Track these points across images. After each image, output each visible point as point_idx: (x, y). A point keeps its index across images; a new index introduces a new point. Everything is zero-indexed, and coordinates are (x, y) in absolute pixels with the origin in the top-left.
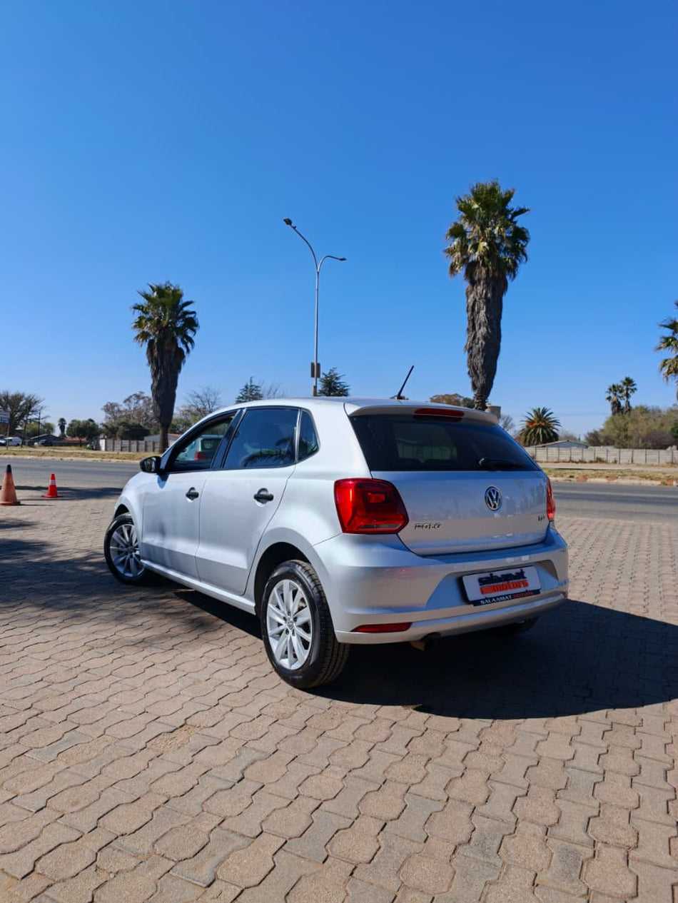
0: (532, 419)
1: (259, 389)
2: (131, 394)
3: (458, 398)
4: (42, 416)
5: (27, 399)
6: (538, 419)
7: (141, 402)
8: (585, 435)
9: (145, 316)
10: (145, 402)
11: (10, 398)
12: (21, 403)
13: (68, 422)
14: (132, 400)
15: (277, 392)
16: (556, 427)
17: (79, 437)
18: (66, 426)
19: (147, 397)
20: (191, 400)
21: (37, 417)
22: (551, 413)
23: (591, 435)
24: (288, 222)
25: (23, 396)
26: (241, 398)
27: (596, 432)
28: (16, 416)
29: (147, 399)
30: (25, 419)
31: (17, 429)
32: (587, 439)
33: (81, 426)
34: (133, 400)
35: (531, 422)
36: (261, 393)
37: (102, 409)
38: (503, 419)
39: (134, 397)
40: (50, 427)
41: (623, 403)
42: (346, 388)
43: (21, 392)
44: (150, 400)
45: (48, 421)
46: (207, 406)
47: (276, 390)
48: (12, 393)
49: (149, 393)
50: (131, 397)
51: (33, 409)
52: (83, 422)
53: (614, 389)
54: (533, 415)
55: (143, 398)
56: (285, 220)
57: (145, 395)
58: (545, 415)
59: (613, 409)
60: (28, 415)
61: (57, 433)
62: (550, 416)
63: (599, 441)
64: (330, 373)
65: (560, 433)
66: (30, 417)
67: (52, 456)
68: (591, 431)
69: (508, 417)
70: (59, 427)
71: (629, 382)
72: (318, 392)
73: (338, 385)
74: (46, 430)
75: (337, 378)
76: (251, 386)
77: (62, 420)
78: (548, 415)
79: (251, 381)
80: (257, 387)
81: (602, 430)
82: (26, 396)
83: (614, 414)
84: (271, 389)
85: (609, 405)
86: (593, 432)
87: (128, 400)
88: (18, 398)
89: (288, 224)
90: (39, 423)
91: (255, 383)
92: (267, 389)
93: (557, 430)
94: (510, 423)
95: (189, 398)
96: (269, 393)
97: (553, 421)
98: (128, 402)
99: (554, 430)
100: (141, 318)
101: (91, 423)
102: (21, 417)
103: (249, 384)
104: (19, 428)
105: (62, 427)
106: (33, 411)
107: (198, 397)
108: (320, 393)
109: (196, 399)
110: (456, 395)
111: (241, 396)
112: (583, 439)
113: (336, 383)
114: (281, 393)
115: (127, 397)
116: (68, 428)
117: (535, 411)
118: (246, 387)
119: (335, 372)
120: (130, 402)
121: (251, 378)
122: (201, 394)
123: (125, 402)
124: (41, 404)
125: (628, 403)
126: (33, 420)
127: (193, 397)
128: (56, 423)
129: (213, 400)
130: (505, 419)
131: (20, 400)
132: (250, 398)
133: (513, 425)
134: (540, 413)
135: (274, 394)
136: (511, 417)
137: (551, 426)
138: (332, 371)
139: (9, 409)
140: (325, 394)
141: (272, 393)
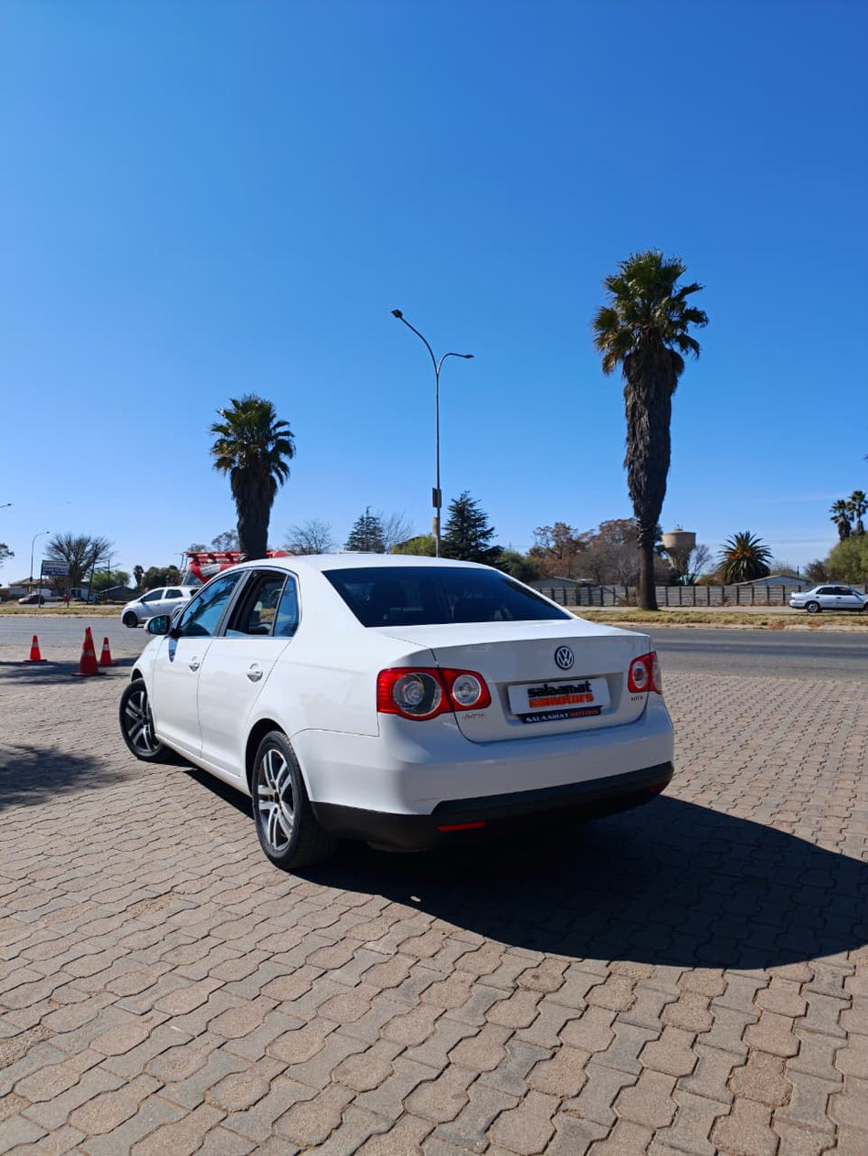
0: (734, 548)
1: (378, 521)
2: (220, 534)
5: (93, 544)
6: (740, 548)
7: (232, 543)
8: (804, 568)
9: (226, 438)
11: (73, 543)
12: (87, 549)
13: (146, 569)
14: (221, 540)
15: (401, 525)
16: (766, 558)
18: (143, 575)
20: (294, 539)
21: (107, 566)
22: (758, 540)
23: (813, 567)
24: (398, 314)
25: (88, 541)
26: (356, 533)
27: (820, 563)
28: (81, 565)
30: (91, 568)
32: (808, 572)
33: (159, 574)
34: (224, 540)
35: (731, 553)
36: (380, 526)
37: (186, 554)
39: (224, 537)
40: (123, 578)
41: (854, 525)
42: (483, 517)
43: (86, 535)
45: (122, 569)
46: (314, 546)
47: (398, 523)
48: (75, 537)
50: (221, 537)
51: (100, 556)
52: (162, 570)
53: (841, 506)
54: (735, 543)
56: (393, 312)
58: (750, 544)
59: (840, 532)
60: (94, 563)
61: (133, 584)
62: (757, 544)
63: (824, 576)
64: (462, 499)
65: (772, 567)
68: (813, 562)
69: (703, 547)
70: (134, 577)
73: (473, 513)
74: (118, 582)
75: (471, 505)
76: (368, 518)
77: (138, 569)
78: (754, 543)
79: (368, 512)
80: (375, 519)
81: (827, 561)
82: (92, 541)
83: (842, 539)
84: (392, 520)
85: (835, 528)
86: (815, 563)
87: (217, 541)
88: (82, 544)
89: (397, 316)
90: (109, 572)
91: (373, 514)
92: (388, 521)
93: (766, 561)
94: (706, 555)
95: (291, 536)
96: (389, 528)
97: (762, 551)
98: (217, 543)
99: (764, 562)
100: (222, 441)
101: (172, 570)
102: (87, 566)
103: (365, 516)
104: (85, 580)
105: (138, 577)
106: (101, 559)
107: (302, 534)
109: (300, 537)
111: (355, 530)
112: (802, 572)
113: (470, 511)
114: (406, 526)
115: (216, 537)
116: (145, 577)
117: (735, 537)
118: (362, 520)
119: (467, 497)
120: (219, 543)
121: (368, 508)
122: (305, 531)
123: (213, 543)
124: (111, 549)
125: (861, 524)
126: (101, 569)
127: (296, 535)
128: (130, 571)
129: (321, 538)
130: (699, 550)
131: (85, 546)
132: (367, 533)
133: (710, 557)
134: (743, 540)
135: (397, 527)
136: (707, 546)
137: (760, 557)
138: (463, 496)
139: (72, 557)
140: (457, 525)
141: (393, 527)
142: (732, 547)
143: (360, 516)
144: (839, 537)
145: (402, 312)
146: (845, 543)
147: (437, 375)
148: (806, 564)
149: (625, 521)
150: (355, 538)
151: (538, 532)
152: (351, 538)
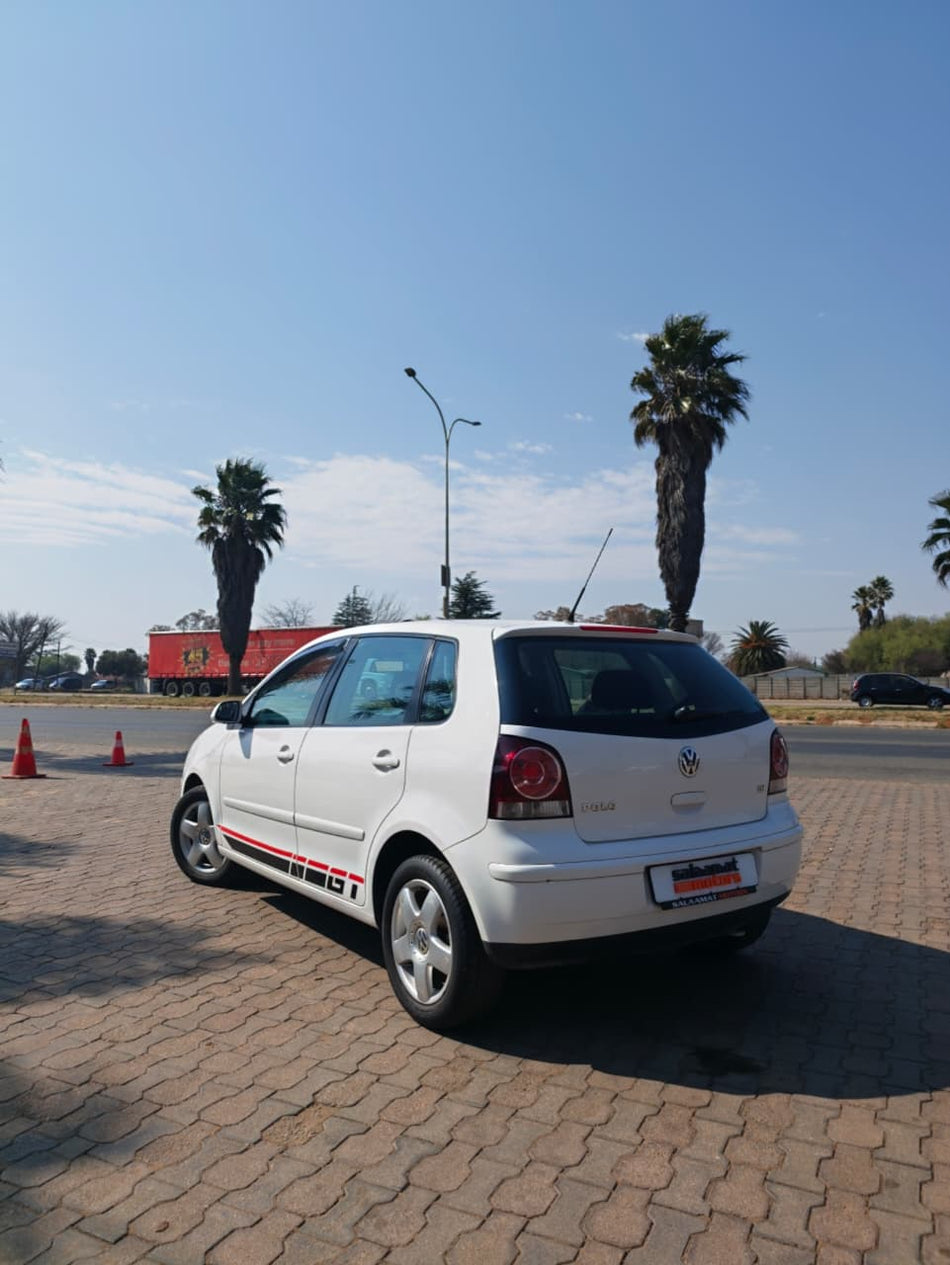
0: (749, 637)
1: (365, 602)
2: (188, 613)
3: (643, 610)
4: (62, 647)
5: (41, 625)
6: (755, 638)
7: (201, 623)
8: (822, 659)
9: (214, 507)
10: (206, 624)
11: (18, 623)
12: (34, 629)
13: (99, 653)
14: (188, 621)
15: (391, 608)
16: (782, 648)
17: (114, 674)
18: (96, 660)
19: (210, 617)
20: (271, 620)
21: (56, 648)
22: (775, 629)
23: (830, 658)
24: (411, 373)
25: (36, 619)
26: (341, 615)
27: (837, 653)
28: (26, 647)
29: (209, 620)
30: (39, 650)
31: (28, 665)
32: (825, 663)
33: (116, 660)
34: (190, 623)
35: (746, 641)
36: (368, 607)
37: (146, 635)
38: (707, 638)
39: (191, 617)
40: (73, 662)
41: (875, 613)
42: (489, 599)
43: (33, 613)
44: (213, 620)
45: (72, 652)
47: (389, 605)
48: (20, 615)
49: (212, 611)
50: (187, 617)
51: (50, 636)
52: (121, 653)
53: (862, 593)
54: (750, 631)
55: (203, 618)
56: (405, 371)
57: (207, 614)
58: (766, 632)
59: (861, 620)
60: (43, 645)
61: (83, 669)
62: (773, 633)
63: (842, 667)
64: (465, 578)
65: (787, 657)
66: (45, 648)
67: (78, 703)
68: (830, 652)
69: (714, 635)
70: (85, 661)
71: (882, 583)
72: (450, 604)
73: (478, 595)
74: (67, 666)
75: (476, 586)
76: (355, 598)
77: (90, 654)
78: (771, 632)
79: (355, 592)
80: (363, 600)
81: (846, 651)
82: (40, 619)
83: (862, 628)
84: (382, 601)
85: (855, 616)
86: (833, 654)
87: (182, 622)
88: (27, 623)
89: (410, 376)
90: (58, 656)
91: (360, 594)
92: (378, 600)
93: (782, 651)
94: (717, 644)
95: (268, 617)
96: (379, 608)
97: (779, 640)
98: (182, 625)
99: (780, 653)
100: (208, 511)
101: (131, 655)
102: (35, 647)
103: (352, 596)
104: (30, 664)
105: (90, 662)
106: (50, 640)
107: (280, 614)
108: (453, 606)
109: (277, 617)
110: (640, 605)
111: (340, 612)
112: (819, 663)
113: (475, 592)
114: (397, 608)
115: (181, 617)
116: (98, 663)
117: (752, 625)
118: (348, 600)
119: (473, 577)
120: (186, 624)
121: (355, 587)
122: (285, 611)
123: (178, 624)
124: (60, 630)
125: (881, 613)
126: (49, 652)
127: (274, 616)
128: (82, 655)
129: (301, 619)
130: (710, 638)
131: (32, 625)
132: (353, 615)
133: (721, 646)
134: (759, 629)
135: (387, 609)
136: (718, 634)
137: (775, 646)
138: (469, 576)
139: (16, 638)
140: (459, 607)
141: (384, 608)
142: (746, 635)
143: (345, 597)
144: (859, 626)
145: (416, 370)
146: (866, 633)
147: (447, 442)
148: (823, 655)
149: (635, 606)
150: (339, 620)
151: (538, 616)
152: (335, 620)
